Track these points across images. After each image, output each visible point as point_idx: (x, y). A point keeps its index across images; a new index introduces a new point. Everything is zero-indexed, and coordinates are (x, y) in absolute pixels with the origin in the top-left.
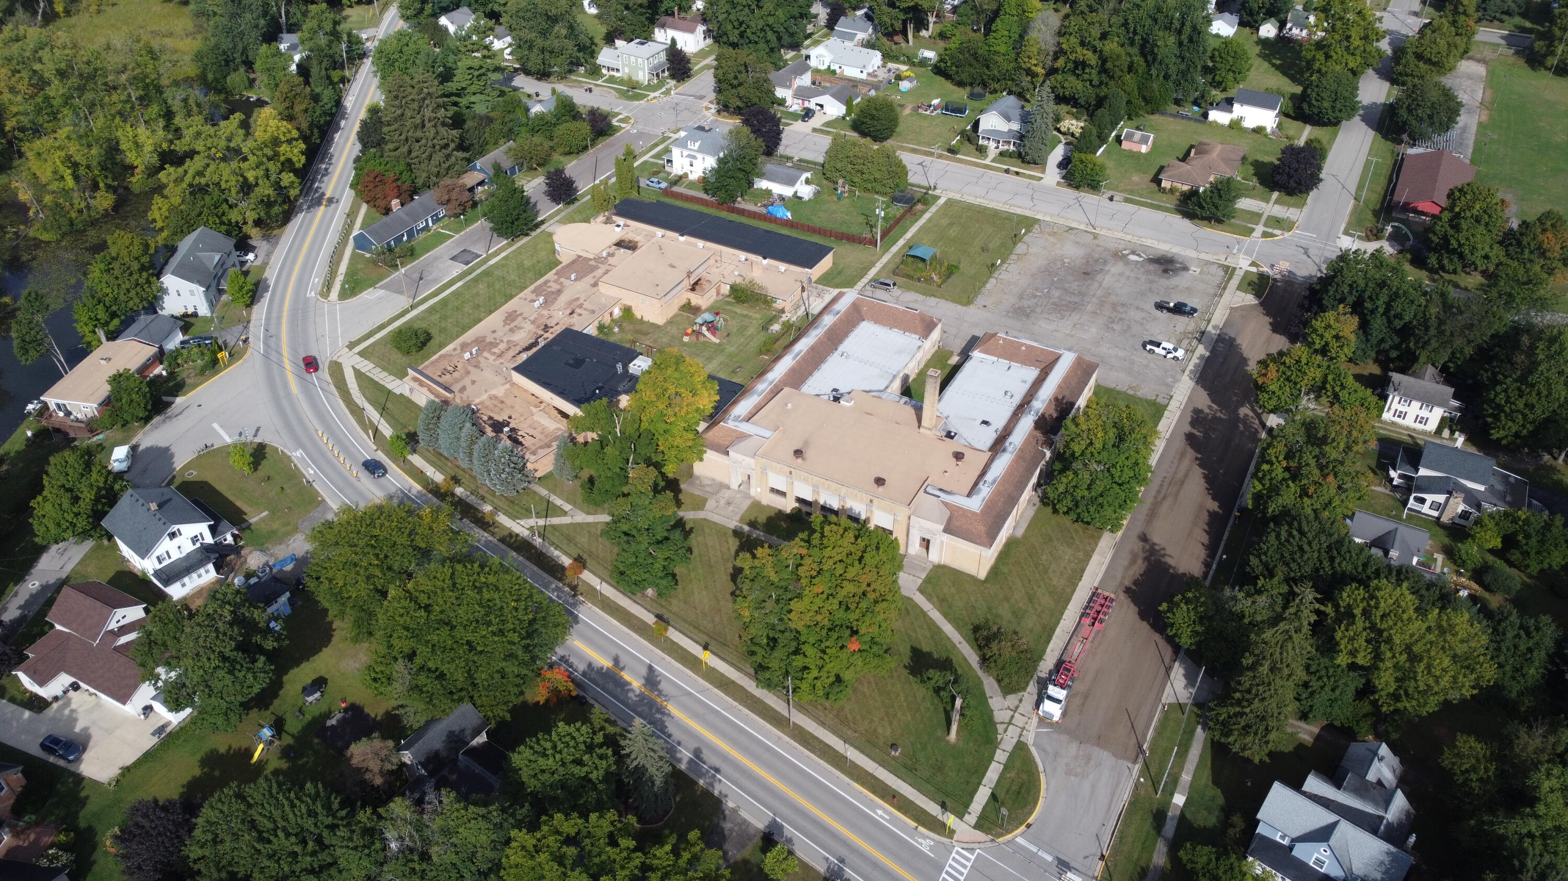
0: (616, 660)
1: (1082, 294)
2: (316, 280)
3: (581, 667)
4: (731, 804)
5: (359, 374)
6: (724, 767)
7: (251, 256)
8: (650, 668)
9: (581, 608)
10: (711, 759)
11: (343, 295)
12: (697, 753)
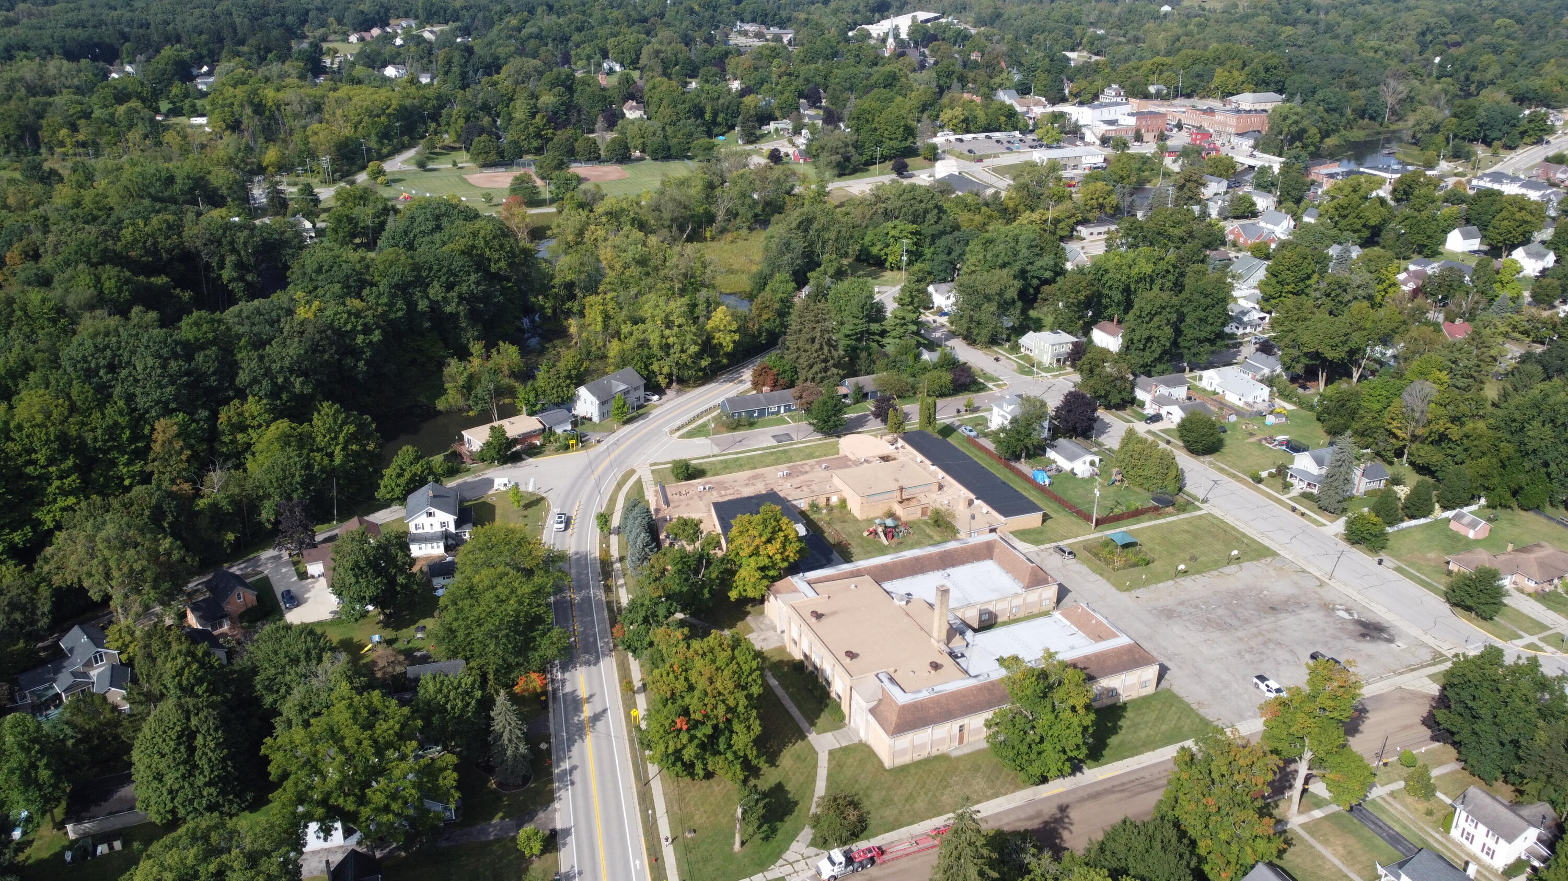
0: (591, 696)
1: (1247, 621)
2: (679, 423)
3: (568, 689)
4: (557, 805)
5: (639, 482)
6: (578, 785)
7: (656, 397)
8: (605, 711)
9: (607, 659)
10: (577, 776)
11: (682, 437)
12: (574, 768)
